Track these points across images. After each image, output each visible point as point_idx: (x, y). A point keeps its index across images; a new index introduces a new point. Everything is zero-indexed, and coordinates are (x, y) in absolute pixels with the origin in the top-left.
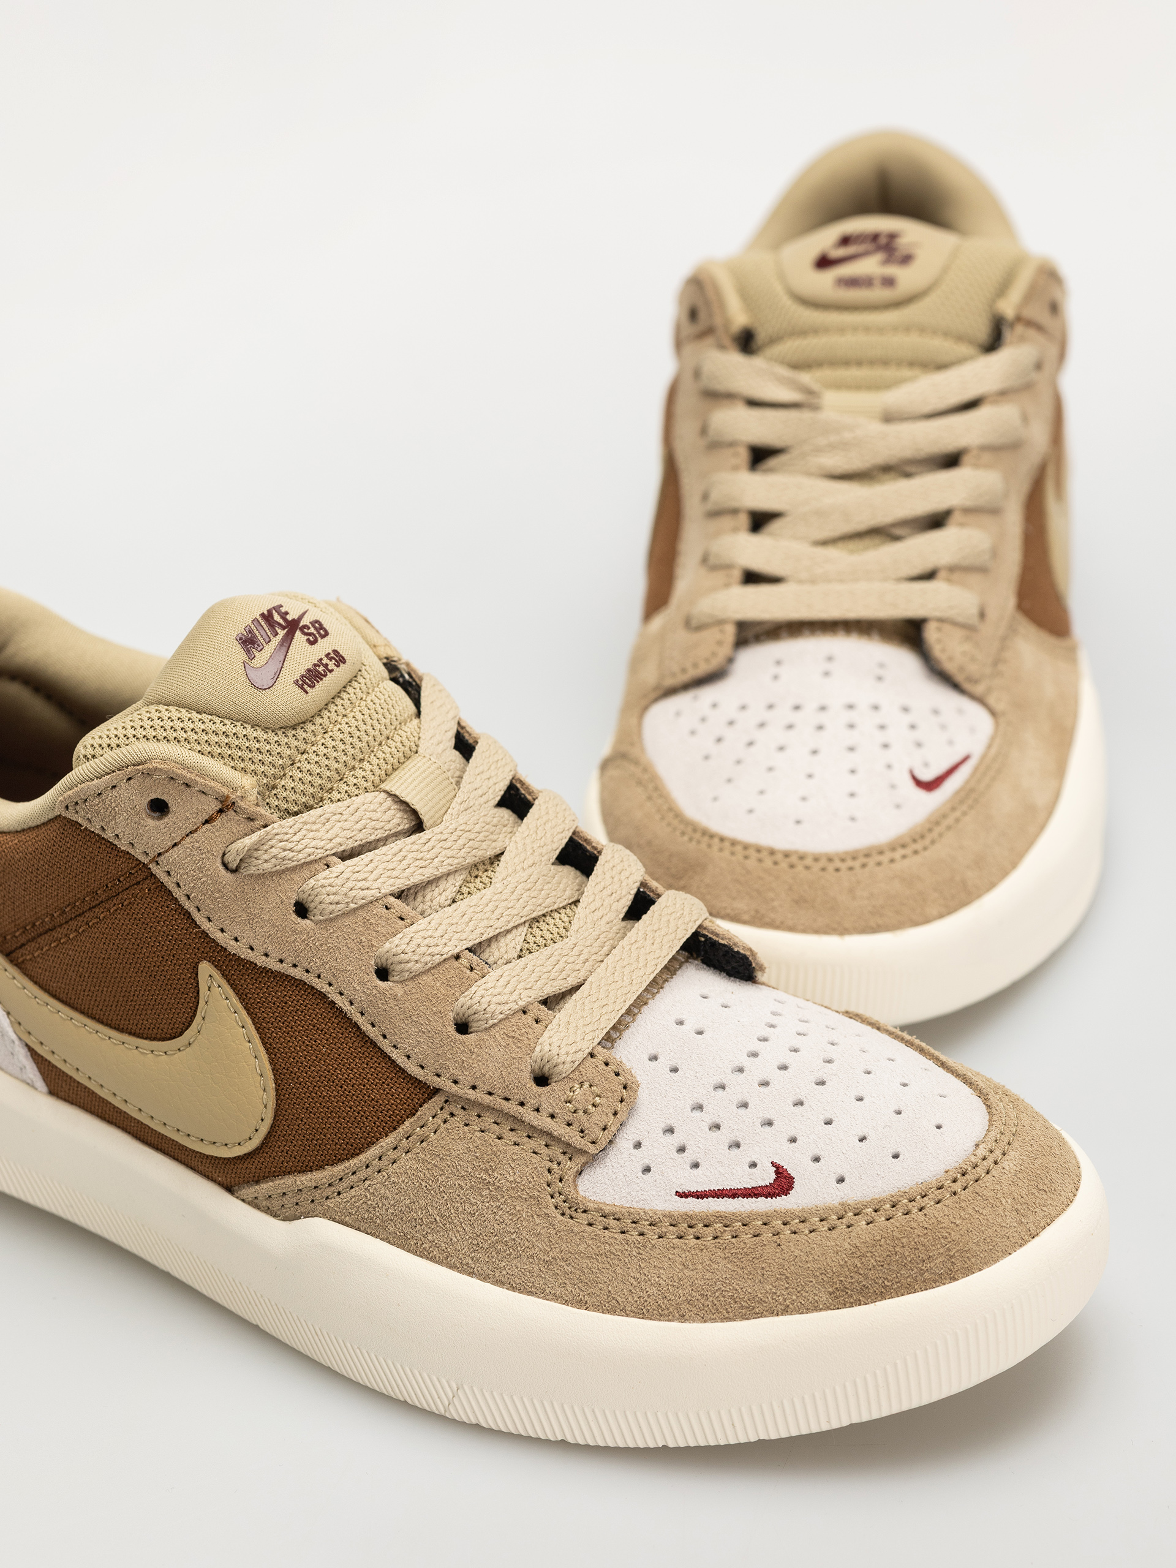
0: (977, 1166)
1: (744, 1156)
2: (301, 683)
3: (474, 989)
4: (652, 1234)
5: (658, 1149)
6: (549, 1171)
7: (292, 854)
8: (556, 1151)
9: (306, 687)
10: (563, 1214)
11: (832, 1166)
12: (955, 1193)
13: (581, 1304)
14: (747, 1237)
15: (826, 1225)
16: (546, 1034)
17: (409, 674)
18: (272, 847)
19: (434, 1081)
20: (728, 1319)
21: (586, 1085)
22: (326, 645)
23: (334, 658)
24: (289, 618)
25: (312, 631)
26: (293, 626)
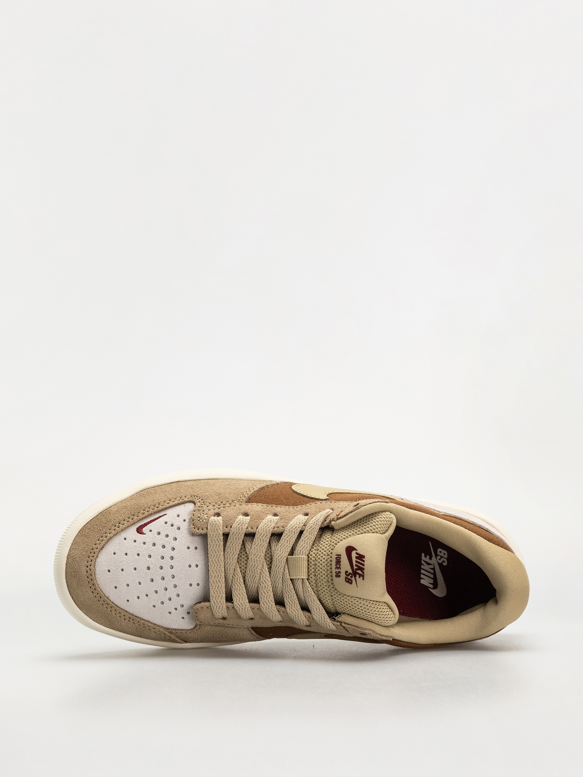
1: (155, 532)
2: (340, 556)
5: (178, 523)
9: (338, 556)
11: (130, 541)
22: (343, 575)
23: (338, 573)
24: (358, 576)
25: (349, 577)
26: (355, 574)
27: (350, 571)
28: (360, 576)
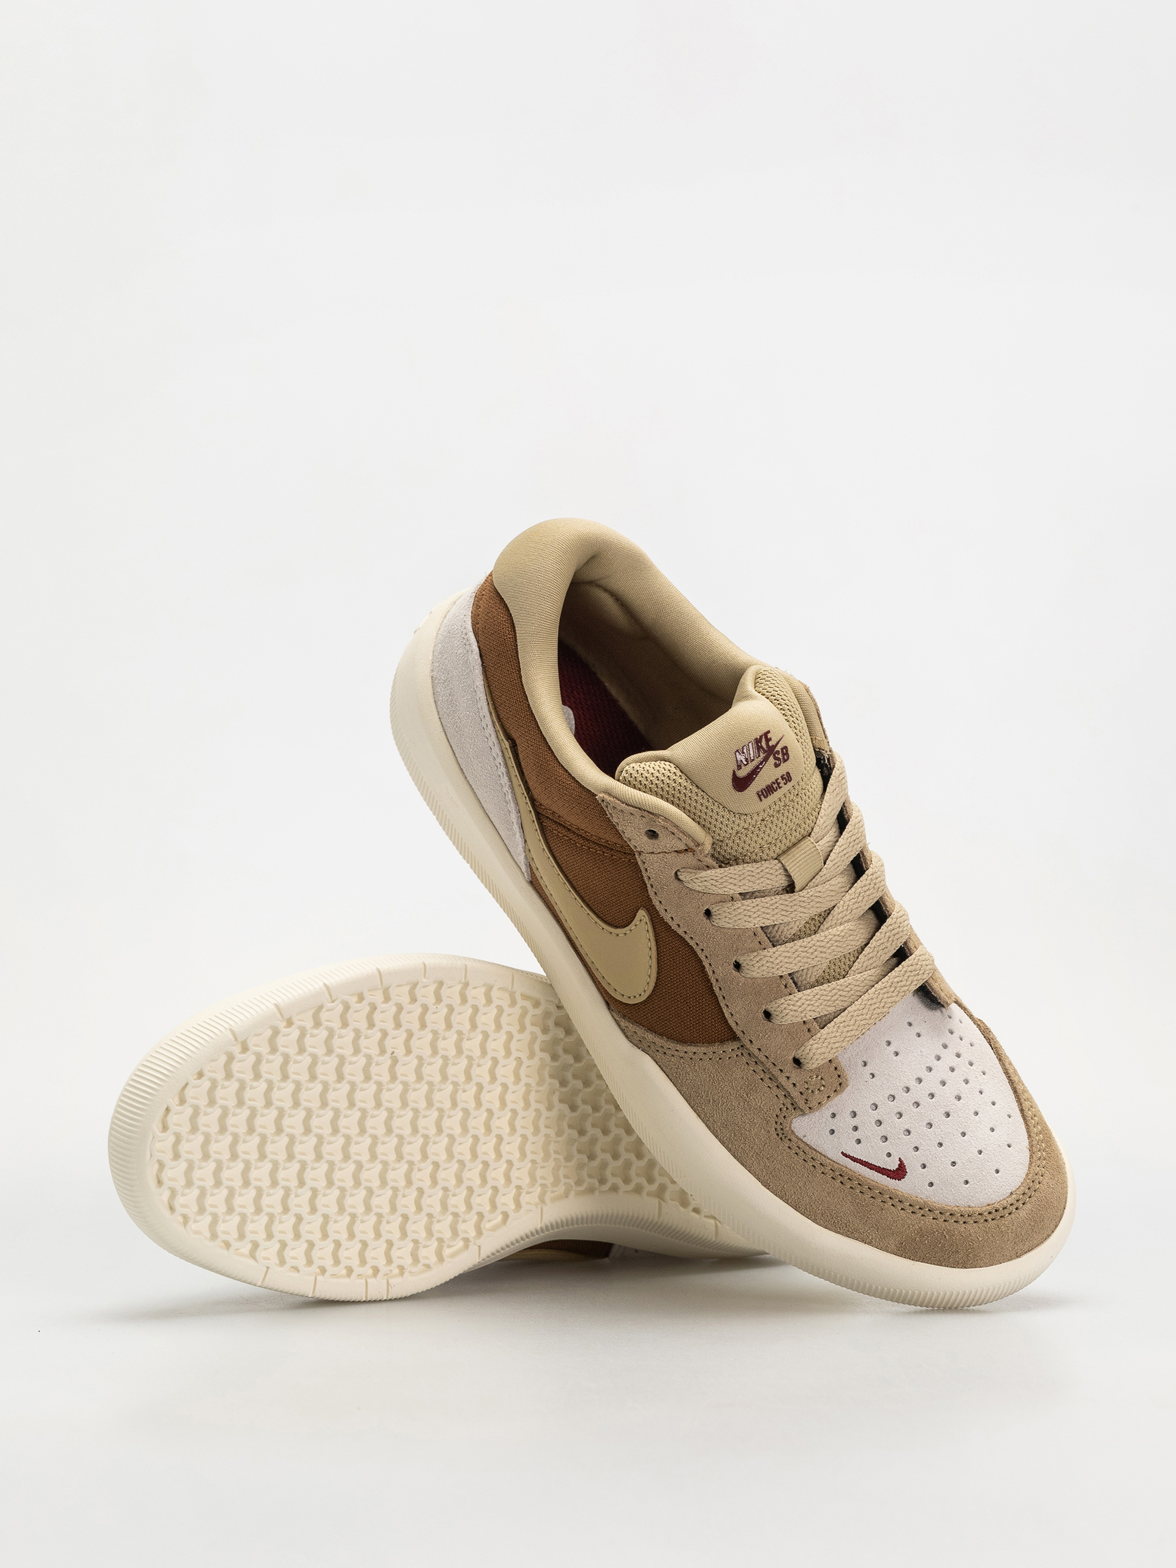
0: (1006, 1208)
1: (887, 1147)
2: (760, 793)
3: (783, 1000)
4: (820, 1169)
5: (844, 1122)
6: (781, 1109)
7: (715, 888)
8: (788, 1101)
9: (762, 797)
10: (778, 1135)
11: (929, 1174)
12: (986, 1220)
13: (766, 1185)
14: (867, 1196)
15: (912, 1209)
16: (811, 1042)
17: (828, 759)
18: (706, 881)
19: (739, 1034)
20: (839, 1233)
21: (820, 1078)
22: (784, 768)
23: (785, 778)
24: (771, 744)
25: (780, 756)
26: (771, 751)
27: (771, 760)
28: (768, 740)
